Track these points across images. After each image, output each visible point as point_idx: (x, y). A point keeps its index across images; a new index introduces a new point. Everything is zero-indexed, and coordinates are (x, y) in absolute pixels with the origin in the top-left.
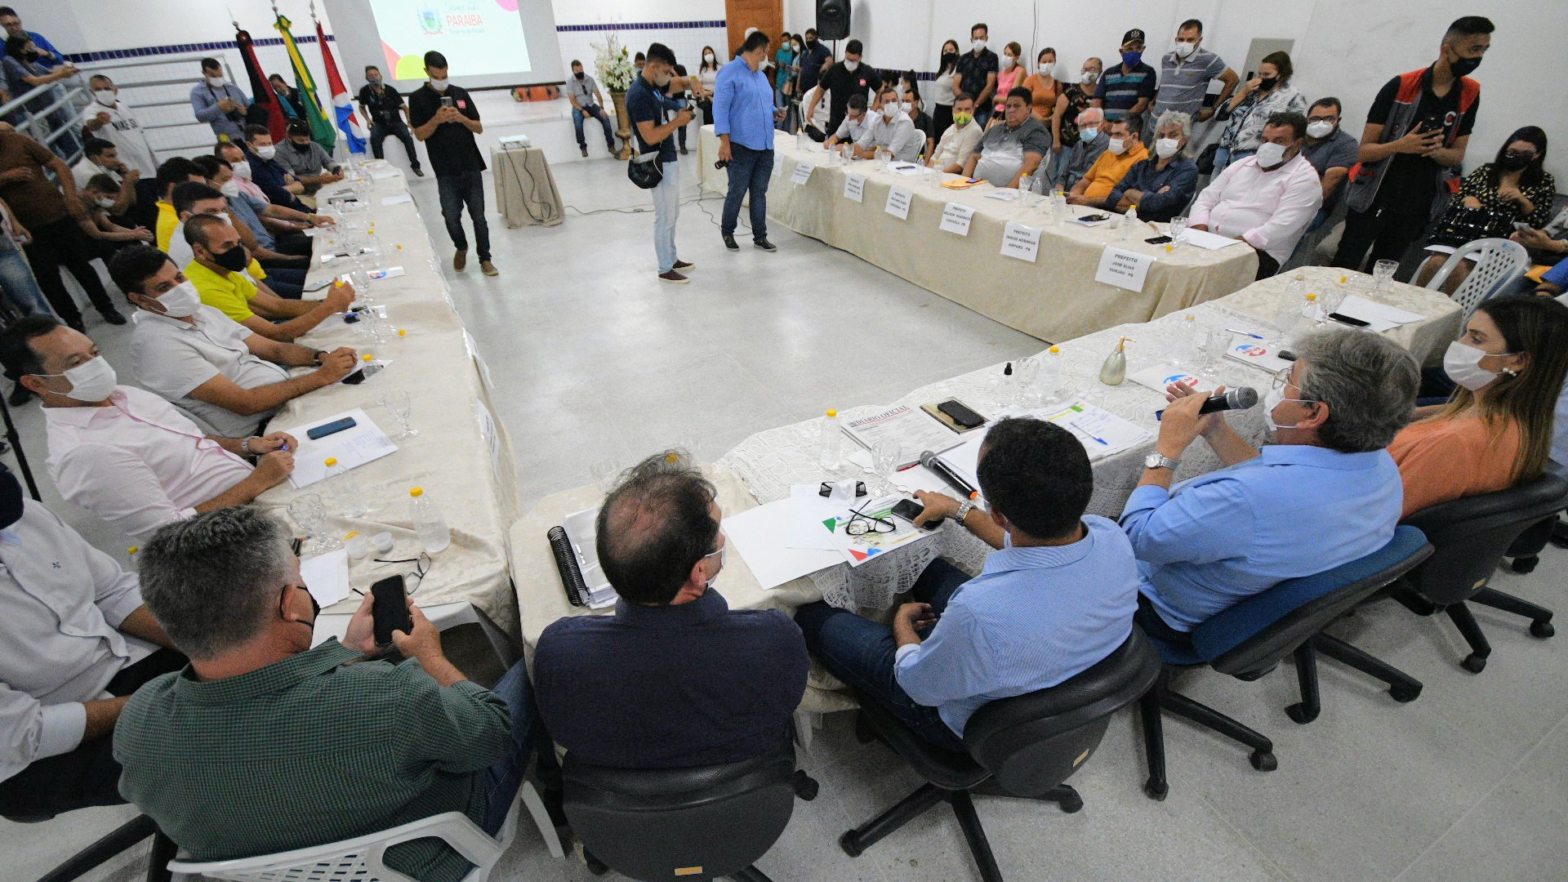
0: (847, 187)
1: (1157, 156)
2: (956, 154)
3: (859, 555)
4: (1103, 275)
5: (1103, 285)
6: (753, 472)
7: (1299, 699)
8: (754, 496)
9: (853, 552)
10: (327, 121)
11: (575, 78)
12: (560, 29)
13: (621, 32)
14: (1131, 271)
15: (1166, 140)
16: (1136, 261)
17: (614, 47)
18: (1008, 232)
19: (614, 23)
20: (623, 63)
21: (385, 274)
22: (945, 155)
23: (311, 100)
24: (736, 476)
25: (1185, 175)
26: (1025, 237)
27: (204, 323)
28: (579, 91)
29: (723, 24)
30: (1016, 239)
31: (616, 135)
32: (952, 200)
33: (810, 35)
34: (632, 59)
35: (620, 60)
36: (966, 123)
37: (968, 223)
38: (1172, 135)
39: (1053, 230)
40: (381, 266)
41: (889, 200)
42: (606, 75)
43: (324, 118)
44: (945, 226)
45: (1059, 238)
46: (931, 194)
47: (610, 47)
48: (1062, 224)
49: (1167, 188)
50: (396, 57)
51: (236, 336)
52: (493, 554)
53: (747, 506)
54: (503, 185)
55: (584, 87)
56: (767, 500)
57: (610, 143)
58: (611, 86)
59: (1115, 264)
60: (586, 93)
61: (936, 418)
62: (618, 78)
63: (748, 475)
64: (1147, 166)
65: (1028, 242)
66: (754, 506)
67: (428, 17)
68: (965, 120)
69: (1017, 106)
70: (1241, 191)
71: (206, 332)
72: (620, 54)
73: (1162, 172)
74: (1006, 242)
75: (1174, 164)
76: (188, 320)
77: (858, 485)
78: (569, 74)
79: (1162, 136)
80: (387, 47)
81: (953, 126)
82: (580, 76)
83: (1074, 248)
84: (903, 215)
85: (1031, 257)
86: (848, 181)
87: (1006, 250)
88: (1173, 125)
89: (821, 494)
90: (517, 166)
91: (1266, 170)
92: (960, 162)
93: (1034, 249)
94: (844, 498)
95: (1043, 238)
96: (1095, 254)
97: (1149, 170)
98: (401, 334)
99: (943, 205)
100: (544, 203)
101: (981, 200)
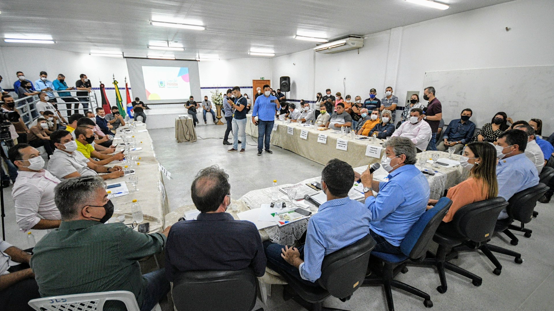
0: (288, 130)
1: (382, 122)
2: (322, 121)
3: (281, 223)
4: (367, 154)
5: (368, 157)
6: (249, 201)
7: (440, 285)
8: (248, 207)
9: (280, 222)
10: (124, 111)
11: (205, 101)
12: (202, 88)
13: (220, 89)
14: (376, 152)
15: (385, 118)
16: (377, 149)
17: (217, 93)
18: (338, 142)
19: (218, 86)
20: (220, 97)
21: (135, 149)
22: (319, 122)
23: (120, 105)
24: (243, 202)
25: (391, 127)
26: (343, 143)
27: (75, 155)
28: (206, 104)
29: (252, 87)
30: (340, 144)
31: (216, 117)
32: (321, 133)
33: (278, 91)
34: (223, 96)
35: (219, 96)
36: (324, 113)
37: (326, 139)
38: (387, 116)
39: (352, 141)
40: (135, 147)
41: (301, 134)
42: (214, 100)
43: (123, 110)
44: (319, 141)
45: (353, 143)
46: (314, 131)
47: (216, 92)
48: (354, 139)
49: (386, 131)
50: (149, 94)
51: (84, 161)
52: (159, 222)
53: (246, 210)
54: (178, 129)
55: (207, 104)
56: (253, 208)
57: (214, 120)
58: (216, 103)
59: (371, 150)
60: (208, 105)
61: (311, 187)
62: (218, 101)
63: (247, 201)
64: (380, 125)
65: (344, 144)
66: (248, 210)
67: (161, 83)
68: (324, 112)
69: (340, 108)
70: (407, 130)
71: (75, 158)
72: (219, 94)
73: (384, 127)
74: (337, 145)
75: (387, 125)
76: (70, 153)
77: (283, 204)
78: (203, 100)
79: (384, 116)
80: (147, 91)
81: (321, 114)
82: (206, 100)
83: (358, 146)
84: (306, 138)
85: (345, 149)
86: (288, 129)
87: (338, 147)
88: (387, 113)
89: (271, 206)
90: (183, 123)
91: (413, 124)
92: (324, 124)
93: (346, 146)
94: (279, 208)
95: (349, 143)
96: (365, 147)
97: (380, 126)
98: (138, 164)
99: (318, 134)
100: (190, 135)
101: (330, 133)
